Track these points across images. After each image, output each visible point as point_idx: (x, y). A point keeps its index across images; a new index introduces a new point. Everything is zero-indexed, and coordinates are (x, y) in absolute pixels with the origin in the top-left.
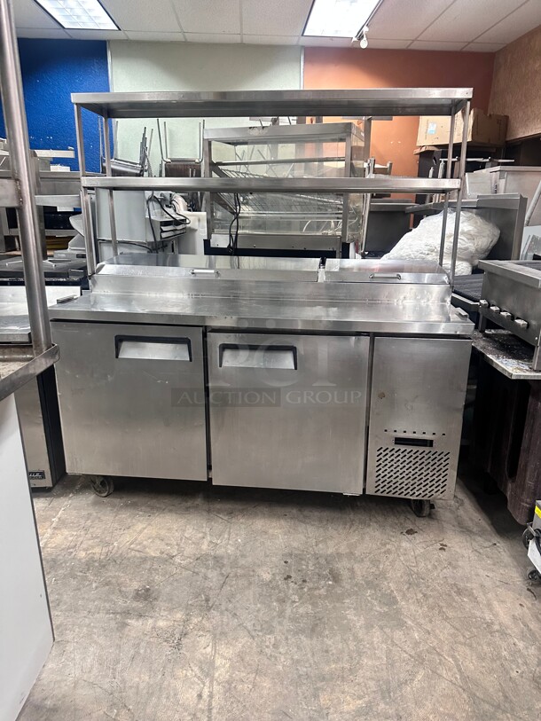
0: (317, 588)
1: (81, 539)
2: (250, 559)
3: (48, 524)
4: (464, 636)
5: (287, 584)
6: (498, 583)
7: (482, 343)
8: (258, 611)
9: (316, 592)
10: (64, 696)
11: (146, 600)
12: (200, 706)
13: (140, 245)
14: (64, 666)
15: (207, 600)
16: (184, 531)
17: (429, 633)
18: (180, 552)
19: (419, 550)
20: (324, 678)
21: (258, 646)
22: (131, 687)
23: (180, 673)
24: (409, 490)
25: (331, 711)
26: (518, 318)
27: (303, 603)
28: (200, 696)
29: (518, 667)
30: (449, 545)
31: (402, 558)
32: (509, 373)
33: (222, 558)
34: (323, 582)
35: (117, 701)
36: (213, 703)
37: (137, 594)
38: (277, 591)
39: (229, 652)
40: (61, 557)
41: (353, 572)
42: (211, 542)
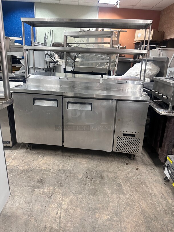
0: (96, 181)
1: (21, 163)
2: (75, 171)
3: (10, 158)
4: (143, 197)
5: (87, 179)
6: (154, 181)
7: (152, 104)
8: (77, 187)
9: (96, 182)
10: (13, 212)
11: (41, 183)
12: (57, 216)
13: (43, 69)
14: (14, 203)
15: (61, 183)
16: (54, 162)
17: (132, 196)
18: (53, 168)
19: (130, 170)
20: (97, 209)
21: (76, 198)
22: (35, 210)
23: (51, 206)
24: (127, 151)
25: (99, 219)
26: (164, 96)
27: (91, 185)
28: (57, 213)
29: (159, 207)
30: (139, 168)
31: (124, 172)
32: (160, 113)
33: (66, 170)
34: (98, 179)
35: (30, 214)
36: (61, 216)
37: (38, 181)
38: (83, 181)
39: (67, 200)
40: (14, 169)
41: (108, 176)
42: (63, 165)
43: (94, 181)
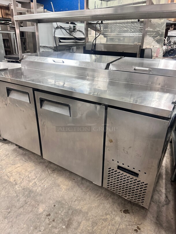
0: (56, 228)
2: (42, 198)
5: (45, 218)
9: (54, 230)
13: (50, 48)
15: (9, 213)
16: (31, 173)
18: (21, 183)
19: (123, 226)
30: (142, 229)
33: (33, 192)
34: (61, 225)
41: (79, 225)
42: (35, 182)
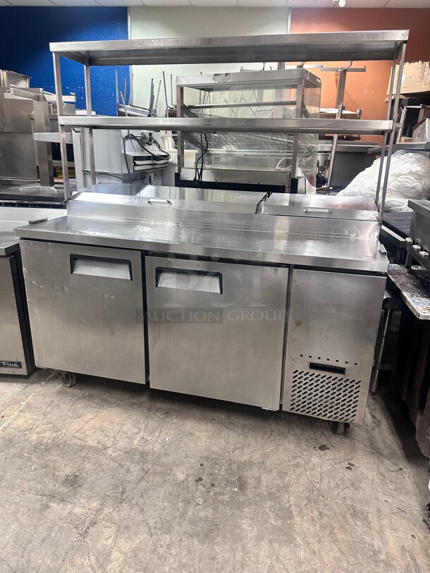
0: (223, 494)
1: (38, 423)
2: (171, 458)
3: (17, 406)
4: (348, 562)
5: (197, 486)
6: (395, 510)
8: (164, 509)
9: (221, 498)
11: (72, 486)
13: (116, 176)
15: (123, 493)
16: (124, 425)
17: (315, 554)
18: (114, 444)
19: (327, 467)
21: (154, 544)
22: (33, 568)
23: (78, 561)
24: (321, 412)
27: (205, 507)
30: (356, 465)
31: (308, 473)
32: (417, 313)
33: (148, 454)
34: (229, 488)
37: (67, 479)
38: (186, 492)
39: (126, 545)
40: (16, 438)
41: (260, 482)
42: (143, 438)
43: (216, 494)
